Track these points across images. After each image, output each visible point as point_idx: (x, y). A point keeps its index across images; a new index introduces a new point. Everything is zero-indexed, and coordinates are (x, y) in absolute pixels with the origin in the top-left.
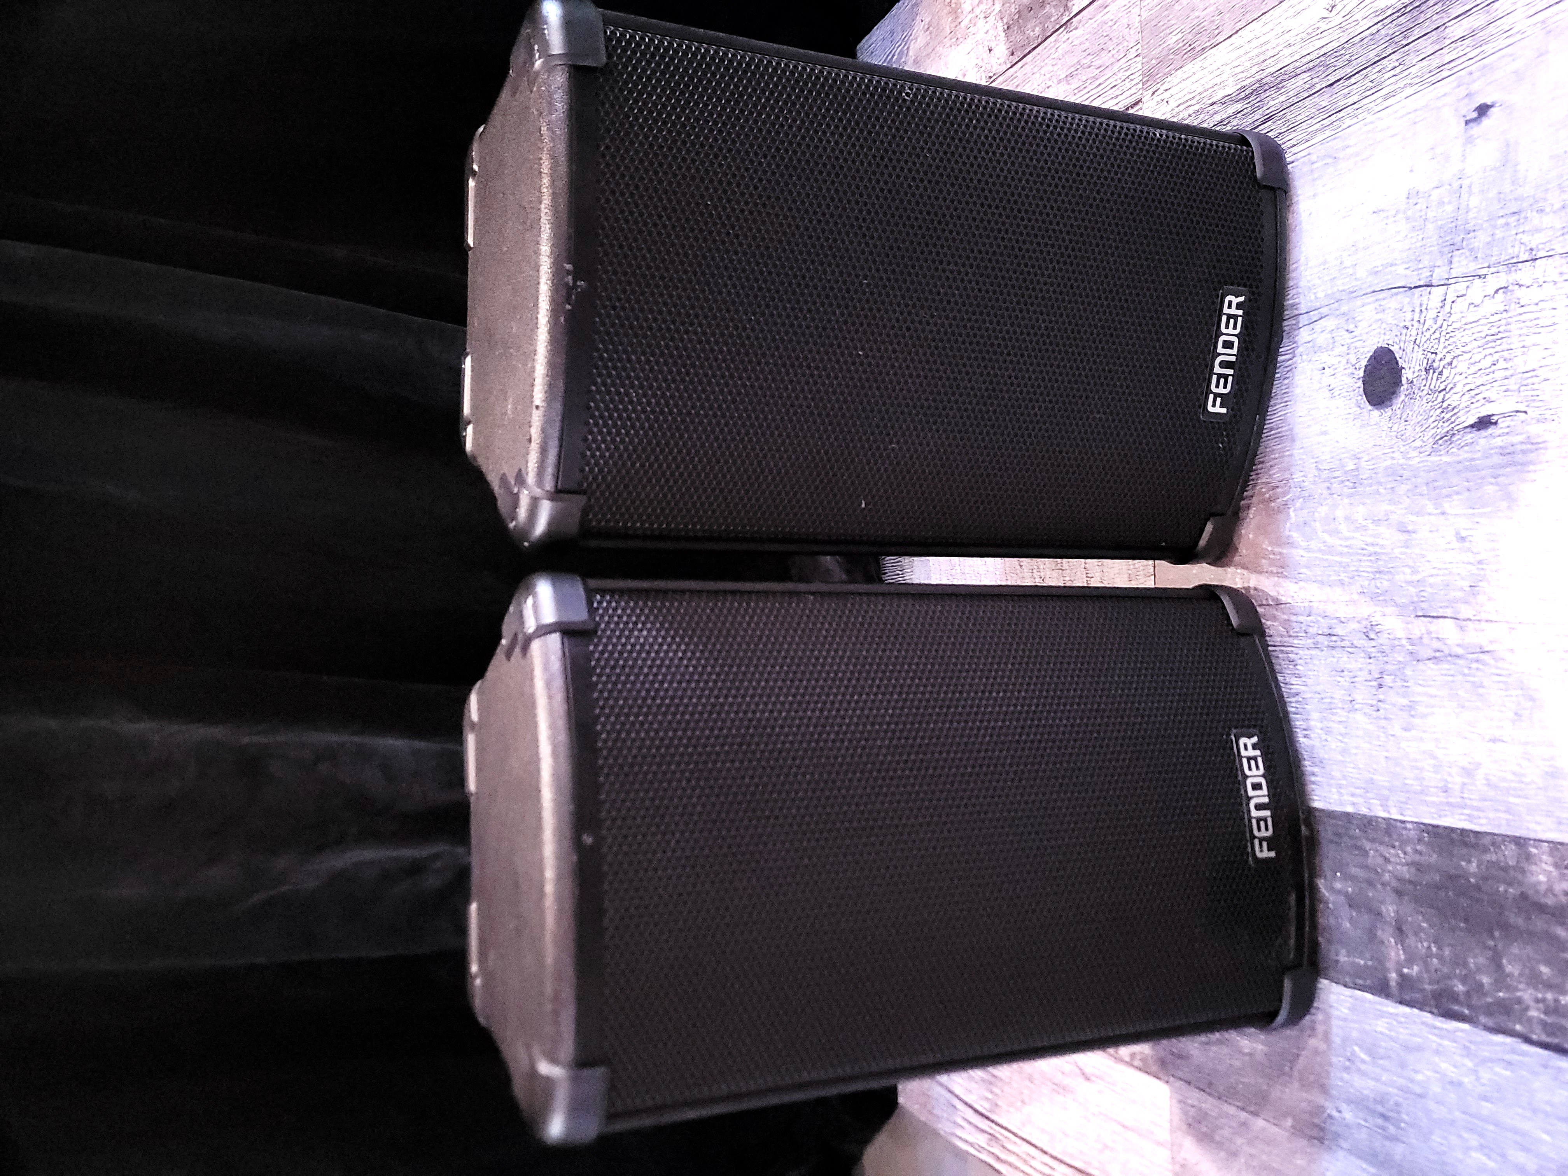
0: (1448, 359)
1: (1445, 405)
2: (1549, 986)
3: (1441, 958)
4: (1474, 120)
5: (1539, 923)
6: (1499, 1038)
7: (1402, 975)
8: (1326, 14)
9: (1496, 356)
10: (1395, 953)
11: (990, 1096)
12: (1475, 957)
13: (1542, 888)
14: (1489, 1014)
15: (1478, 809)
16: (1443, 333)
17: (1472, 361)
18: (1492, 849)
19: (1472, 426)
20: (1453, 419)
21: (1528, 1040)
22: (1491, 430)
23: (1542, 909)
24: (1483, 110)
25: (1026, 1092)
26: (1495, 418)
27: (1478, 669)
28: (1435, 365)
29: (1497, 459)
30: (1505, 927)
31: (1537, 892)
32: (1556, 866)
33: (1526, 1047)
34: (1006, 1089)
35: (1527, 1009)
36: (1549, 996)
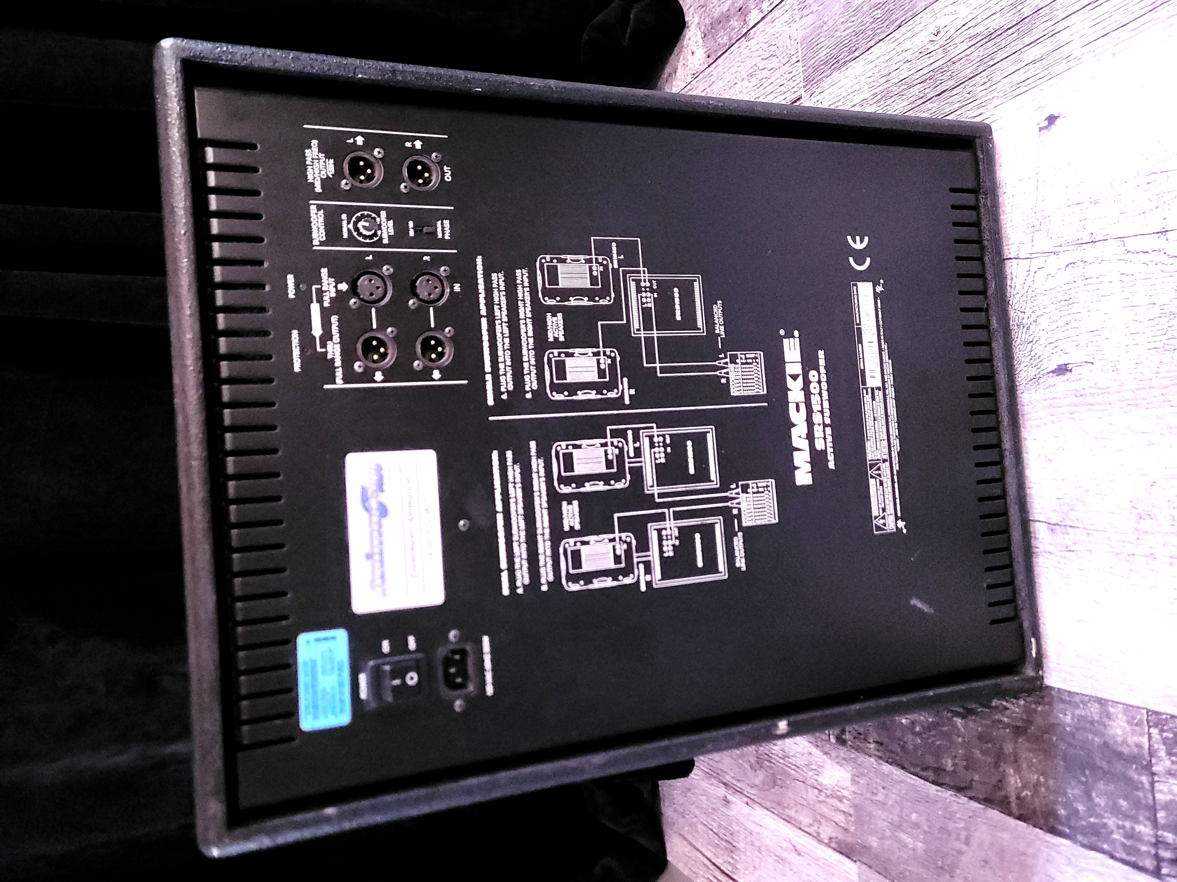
0: (1033, 318)
1: (1033, 354)
2: (1127, 817)
3: (1047, 788)
4: (1046, 127)
5: (1119, 767)
6: (1092, 854)
7: (1018, 798)
8: (933, 38)
9: (1069, 318)
10: (1014, 781)
11: (732, 861)
12: (1072, 789)
13: (1120, 739)
14: (1085, 835)
15: (1070, 674)
16: (1029, 297)
17: (1051, 320)
18: (1081, 706)
19: (1053, 372)
20: (1039, 365)
21: (1113, 857)
22: (1068, 375)
23: (1120, 755)
24: (1052, 119)
25: (757, 860)
26: (1070, 367)
27: (1065, 564)
28: (1024, 322)
29: (1073, 399)
30: (1094, 768)
31: (1116, 742)
32: (1128, 722)
33: (1111, 862)
34: (743, 857)
35: (1112, 832)
36: (1128, 824)
